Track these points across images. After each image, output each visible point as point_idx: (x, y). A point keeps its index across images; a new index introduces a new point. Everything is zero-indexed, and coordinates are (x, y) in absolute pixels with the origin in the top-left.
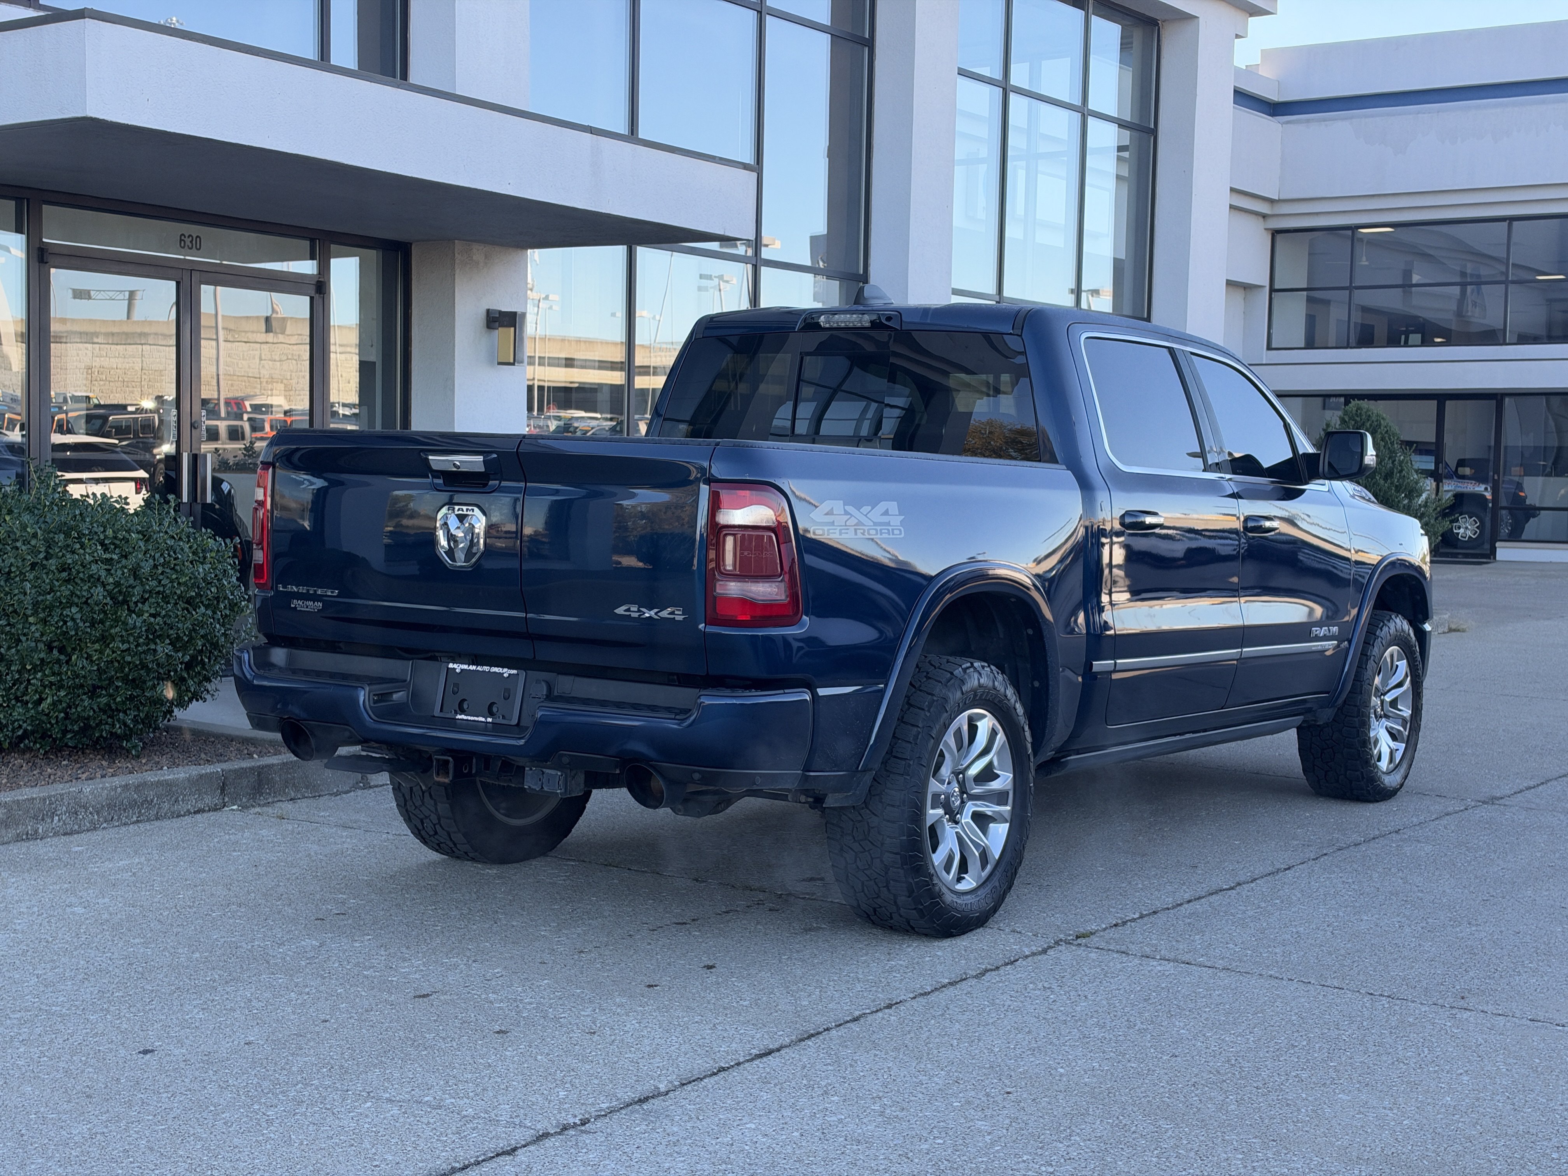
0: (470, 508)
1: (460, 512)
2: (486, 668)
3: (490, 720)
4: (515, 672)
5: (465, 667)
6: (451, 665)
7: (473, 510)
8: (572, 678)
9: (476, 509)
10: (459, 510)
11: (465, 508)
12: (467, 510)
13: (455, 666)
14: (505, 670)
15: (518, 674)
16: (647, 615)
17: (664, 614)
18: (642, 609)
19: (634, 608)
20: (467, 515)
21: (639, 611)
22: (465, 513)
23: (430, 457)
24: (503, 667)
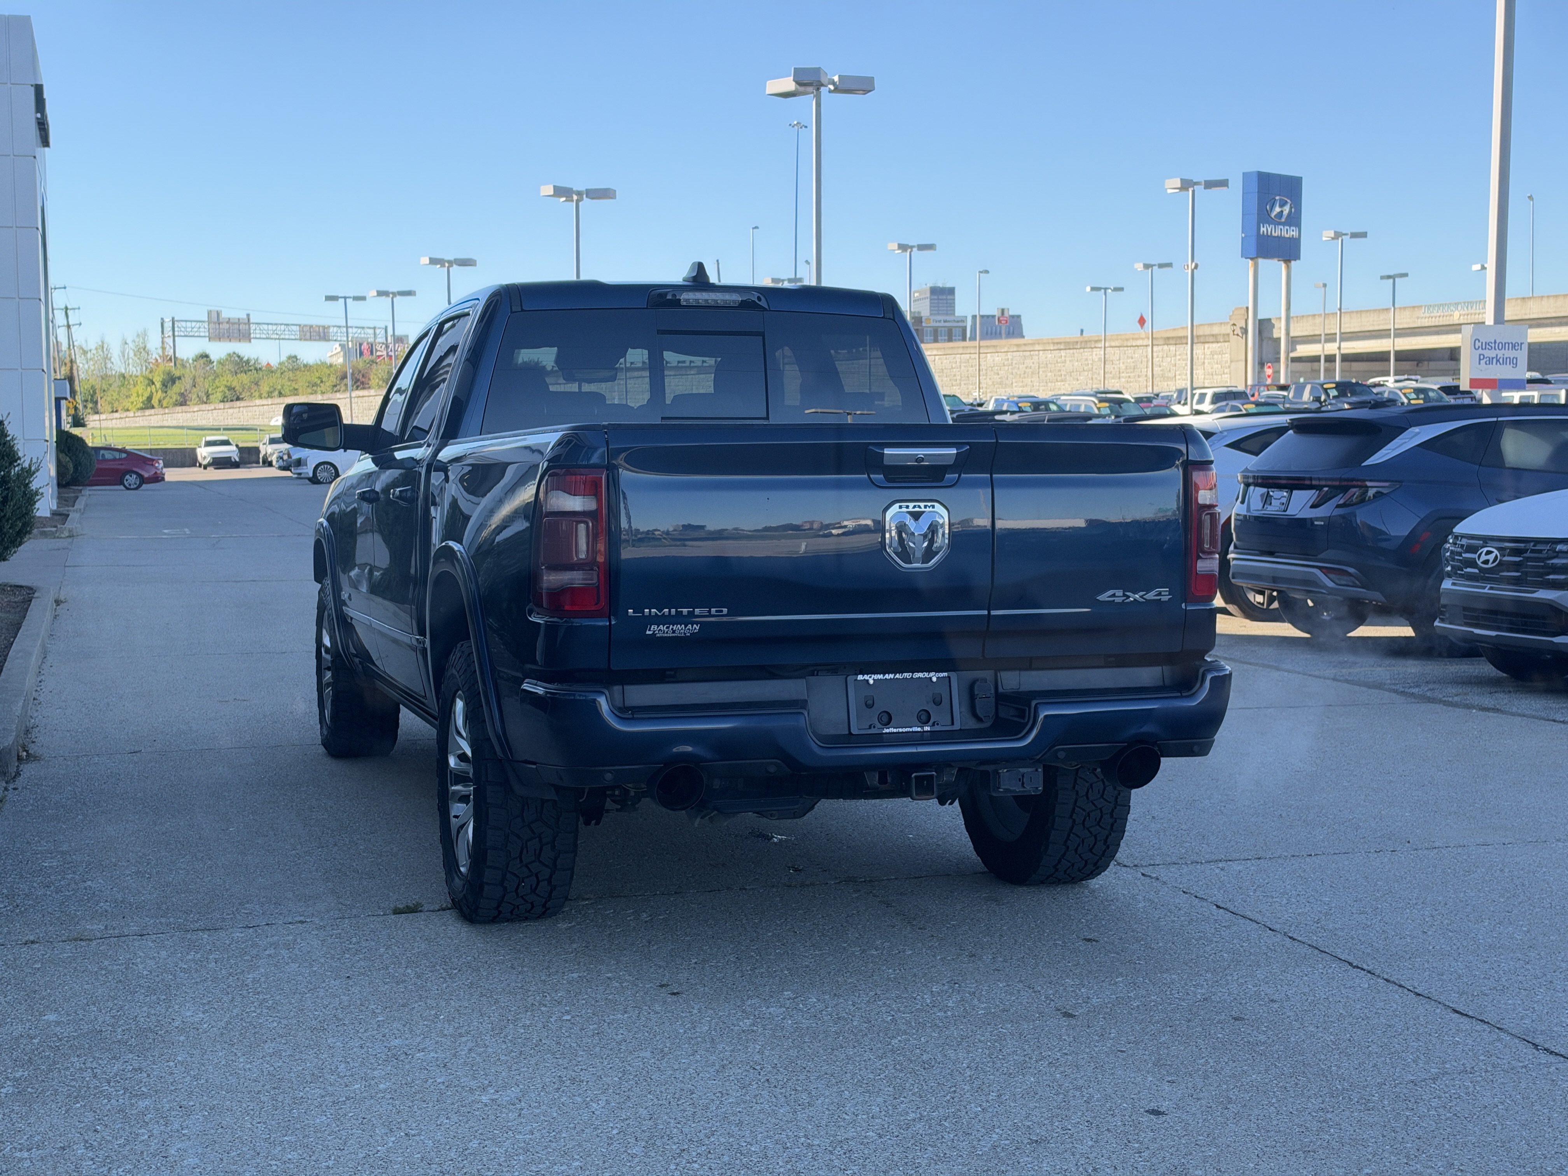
0: (929, 504)
1: (917, 509)
2: (907, 675)
3: (927, 728)
4: (945, 674)
5: (880, 677)
6: (860, 677)
7: (933, 507)
8: (1017, 673)
9: (936, 504)
10: (914, 507)
11: (922, 504)
12: (925, 507)
13: (866, 677)
14: (932, 674)
15: (949, 677)
16: (1132, 599)
17: (1151, 596)
18: (1128, 594)
19: (1119, 593)
20: (923, 512)
21: (1124, 595)
22: (923, 509)
23: (887, 451)
24: (929, 672)
